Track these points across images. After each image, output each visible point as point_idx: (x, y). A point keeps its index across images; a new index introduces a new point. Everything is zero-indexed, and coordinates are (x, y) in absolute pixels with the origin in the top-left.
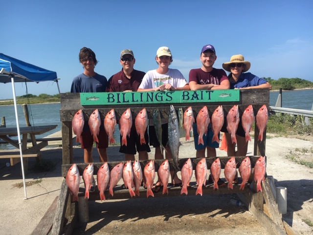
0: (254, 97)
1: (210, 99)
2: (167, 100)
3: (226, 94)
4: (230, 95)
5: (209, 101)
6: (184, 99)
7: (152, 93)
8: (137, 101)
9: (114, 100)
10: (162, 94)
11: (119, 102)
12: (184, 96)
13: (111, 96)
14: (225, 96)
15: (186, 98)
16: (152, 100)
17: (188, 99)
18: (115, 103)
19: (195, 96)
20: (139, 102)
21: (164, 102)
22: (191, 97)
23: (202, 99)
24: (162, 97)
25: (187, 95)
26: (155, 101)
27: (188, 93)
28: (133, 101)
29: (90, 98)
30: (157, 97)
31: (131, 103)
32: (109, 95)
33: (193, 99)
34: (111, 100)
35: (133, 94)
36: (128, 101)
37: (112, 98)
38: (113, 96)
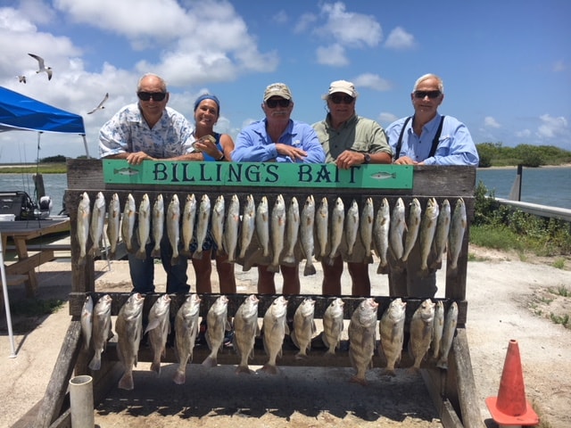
0: (442, 183)
1: (352, 181)
2: (267, 180)
3: (385, 174)
4: (394, 176)
5: (352, 185)
6: (301, 179)
7: (240, 166)
8: (210, 179)
9: (166, 175)
10: (258, 167)
11: (175, 180)
12: (301, 173)
13: (160, 168)
14: (382, 177)
15: (306, 177)
16: (239, 179)
17: (310, 179)
18: (169, 181)
19: (323, 174)
20: (214, 183)
21: (262, 183)
22: (315, 176)
23: (337, 180)
24: (258, 174)
25: (308, 173)
26: (244, 182)
27: (310, 169)
28: (203, 179)
29: (121, 170)
30: (249, 173)
31: (198, 182)
32: (156, 165)
33: (318, 180)
34: (161, 175)
35: (202, 166)
36: (193, 180)
37: (163, 171)
38: (165, 168)
